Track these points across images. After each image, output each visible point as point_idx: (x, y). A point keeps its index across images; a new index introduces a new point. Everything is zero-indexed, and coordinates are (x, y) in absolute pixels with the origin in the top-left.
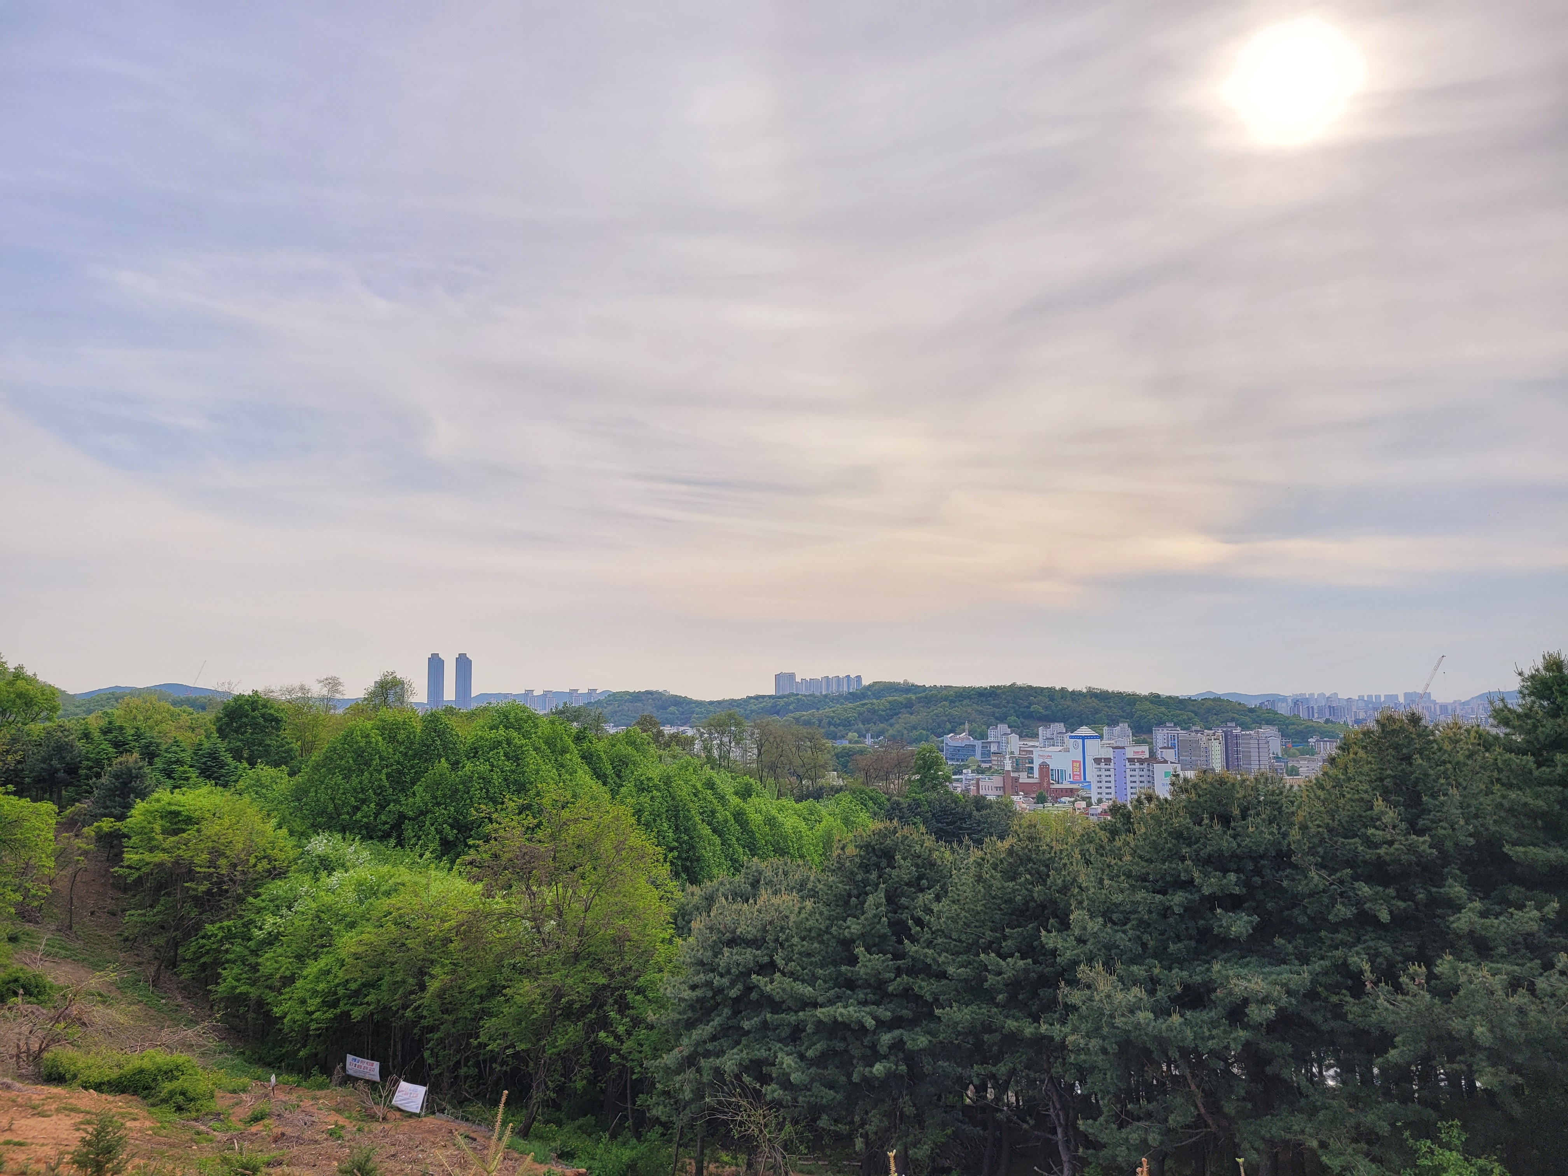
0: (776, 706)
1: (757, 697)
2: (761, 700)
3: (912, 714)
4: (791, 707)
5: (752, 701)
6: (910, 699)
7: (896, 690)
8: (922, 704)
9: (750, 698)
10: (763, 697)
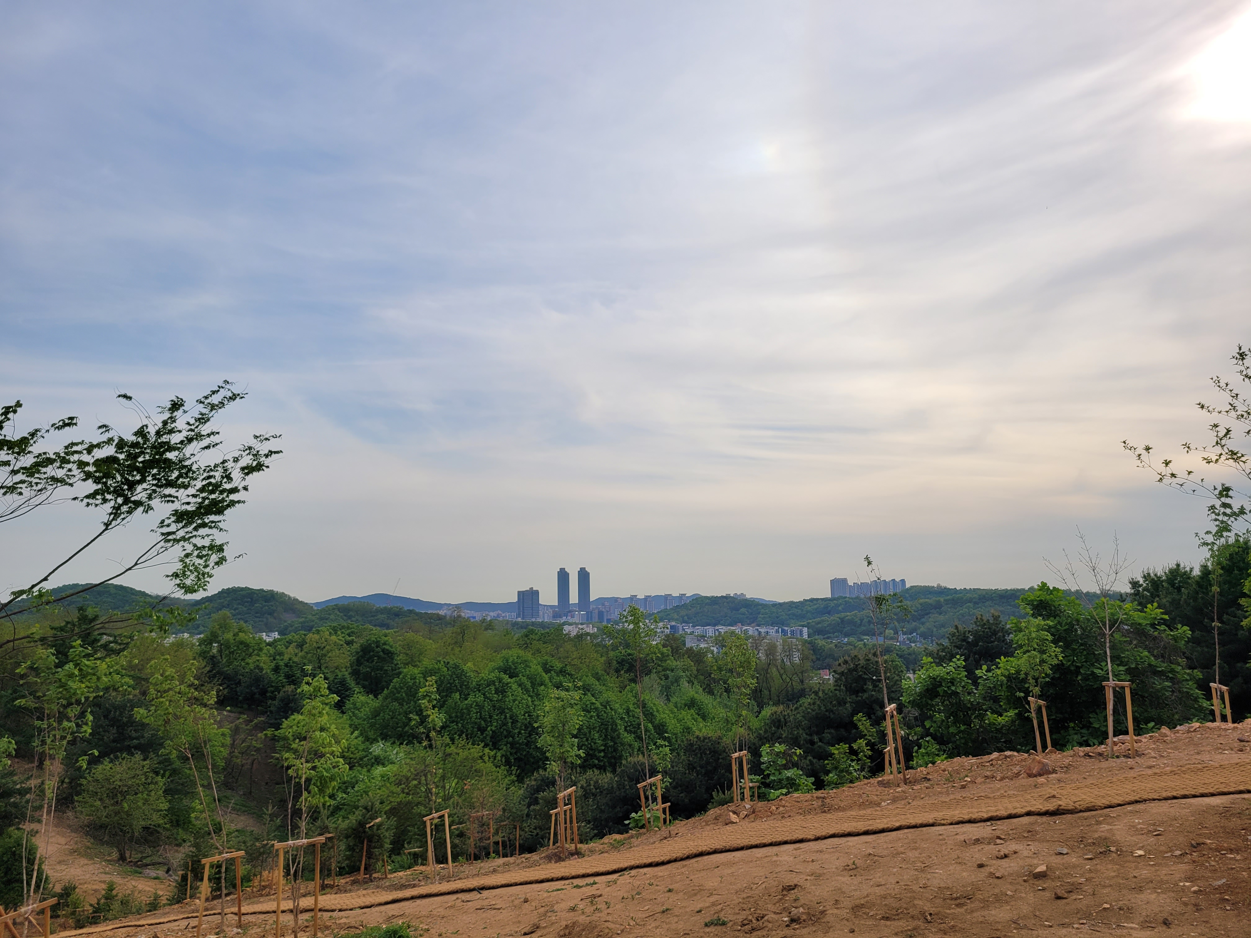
0: (827, 607)
1: (812, 600)
2: (815, 602)
3: (940, 614)
4: (840, 608)
5: (808, 603)
6: (939, 601)
7: (930, 593)
8: (950, 606)
9: (805, 601)
10: (817, 599)
